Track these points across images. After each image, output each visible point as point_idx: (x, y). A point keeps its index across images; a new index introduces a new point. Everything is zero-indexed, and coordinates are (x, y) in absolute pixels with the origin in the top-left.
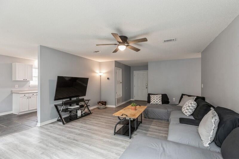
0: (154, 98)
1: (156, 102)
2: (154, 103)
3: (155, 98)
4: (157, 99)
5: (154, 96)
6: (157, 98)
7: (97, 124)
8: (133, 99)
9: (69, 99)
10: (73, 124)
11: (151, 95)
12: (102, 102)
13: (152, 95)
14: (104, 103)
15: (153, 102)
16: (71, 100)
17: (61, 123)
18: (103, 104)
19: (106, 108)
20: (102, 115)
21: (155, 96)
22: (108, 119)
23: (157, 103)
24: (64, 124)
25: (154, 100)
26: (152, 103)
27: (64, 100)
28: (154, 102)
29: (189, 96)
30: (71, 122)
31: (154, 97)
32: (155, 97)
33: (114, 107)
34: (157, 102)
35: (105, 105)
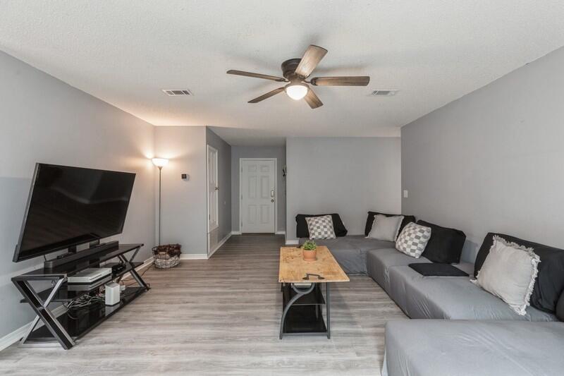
0: (318, 225)
1: (323, 233)
2: (320, 237)
3: (321, 224)
4: (325, 227)
5: (316, 220)
6: (324, 224)
7: (195, 317)
8: (238, 230)
9: (66, 251)
10: (107, 338)
11: (307, 219)
12: (169, 246)
13: (312, 219)
14: (175, 250)
15: (317, 234)
16: (74, 251)
17: (55, 346)
18: (172, 254)
19: (180, 264)
20: (189, 287)
21: (320, 220)
22: (218, 297)
23: (326, 236)
24: (68, 346)
25: (319, 230)
26: (314, 237)
27: (51, 256)
28: (320, 233)
29: (388, 216)
30: (95, 331)
31: (317, 222)
32: (320, 222)
33: (205, 257)
34: (326, 233)
35: (179, 256)
